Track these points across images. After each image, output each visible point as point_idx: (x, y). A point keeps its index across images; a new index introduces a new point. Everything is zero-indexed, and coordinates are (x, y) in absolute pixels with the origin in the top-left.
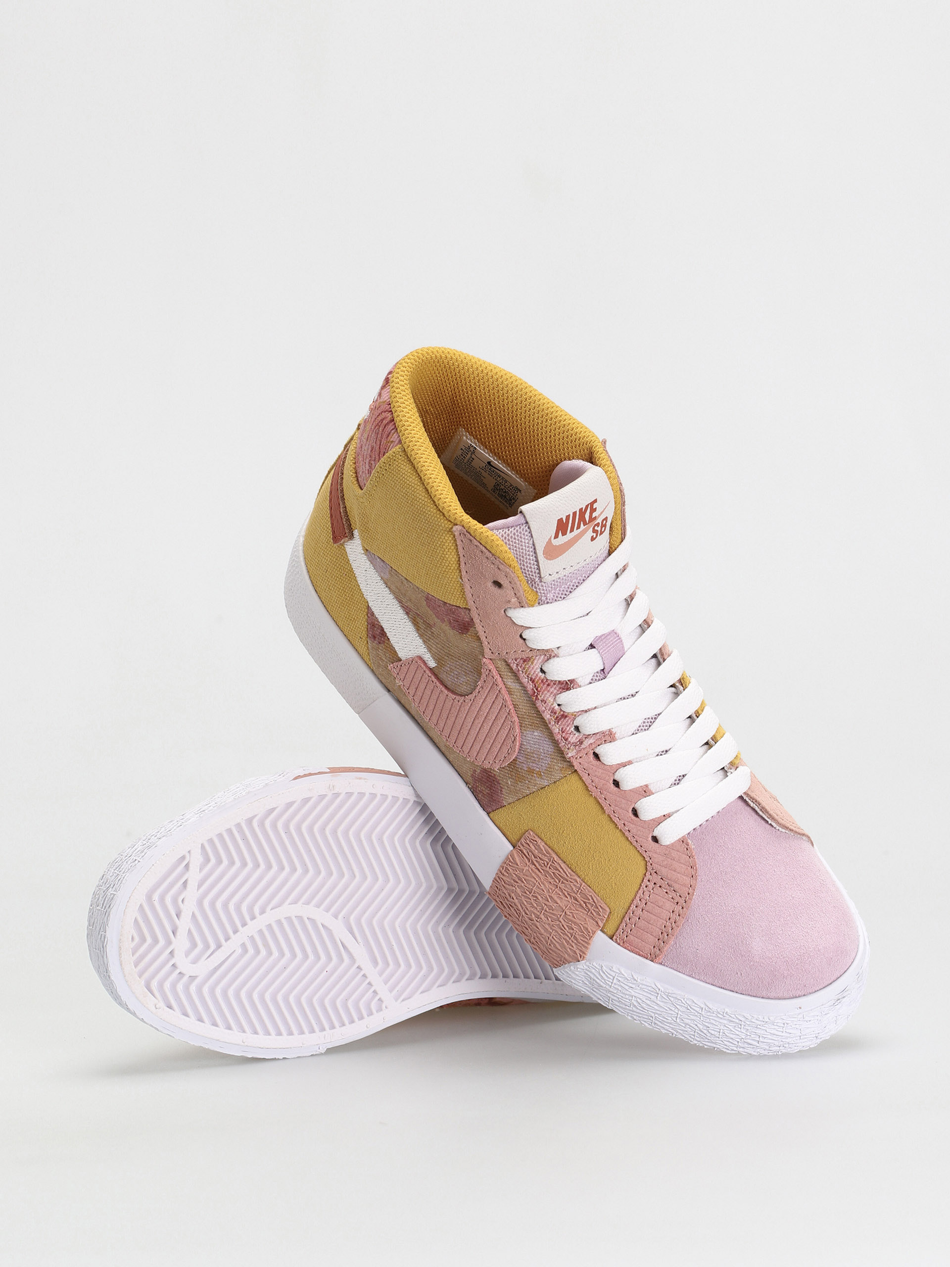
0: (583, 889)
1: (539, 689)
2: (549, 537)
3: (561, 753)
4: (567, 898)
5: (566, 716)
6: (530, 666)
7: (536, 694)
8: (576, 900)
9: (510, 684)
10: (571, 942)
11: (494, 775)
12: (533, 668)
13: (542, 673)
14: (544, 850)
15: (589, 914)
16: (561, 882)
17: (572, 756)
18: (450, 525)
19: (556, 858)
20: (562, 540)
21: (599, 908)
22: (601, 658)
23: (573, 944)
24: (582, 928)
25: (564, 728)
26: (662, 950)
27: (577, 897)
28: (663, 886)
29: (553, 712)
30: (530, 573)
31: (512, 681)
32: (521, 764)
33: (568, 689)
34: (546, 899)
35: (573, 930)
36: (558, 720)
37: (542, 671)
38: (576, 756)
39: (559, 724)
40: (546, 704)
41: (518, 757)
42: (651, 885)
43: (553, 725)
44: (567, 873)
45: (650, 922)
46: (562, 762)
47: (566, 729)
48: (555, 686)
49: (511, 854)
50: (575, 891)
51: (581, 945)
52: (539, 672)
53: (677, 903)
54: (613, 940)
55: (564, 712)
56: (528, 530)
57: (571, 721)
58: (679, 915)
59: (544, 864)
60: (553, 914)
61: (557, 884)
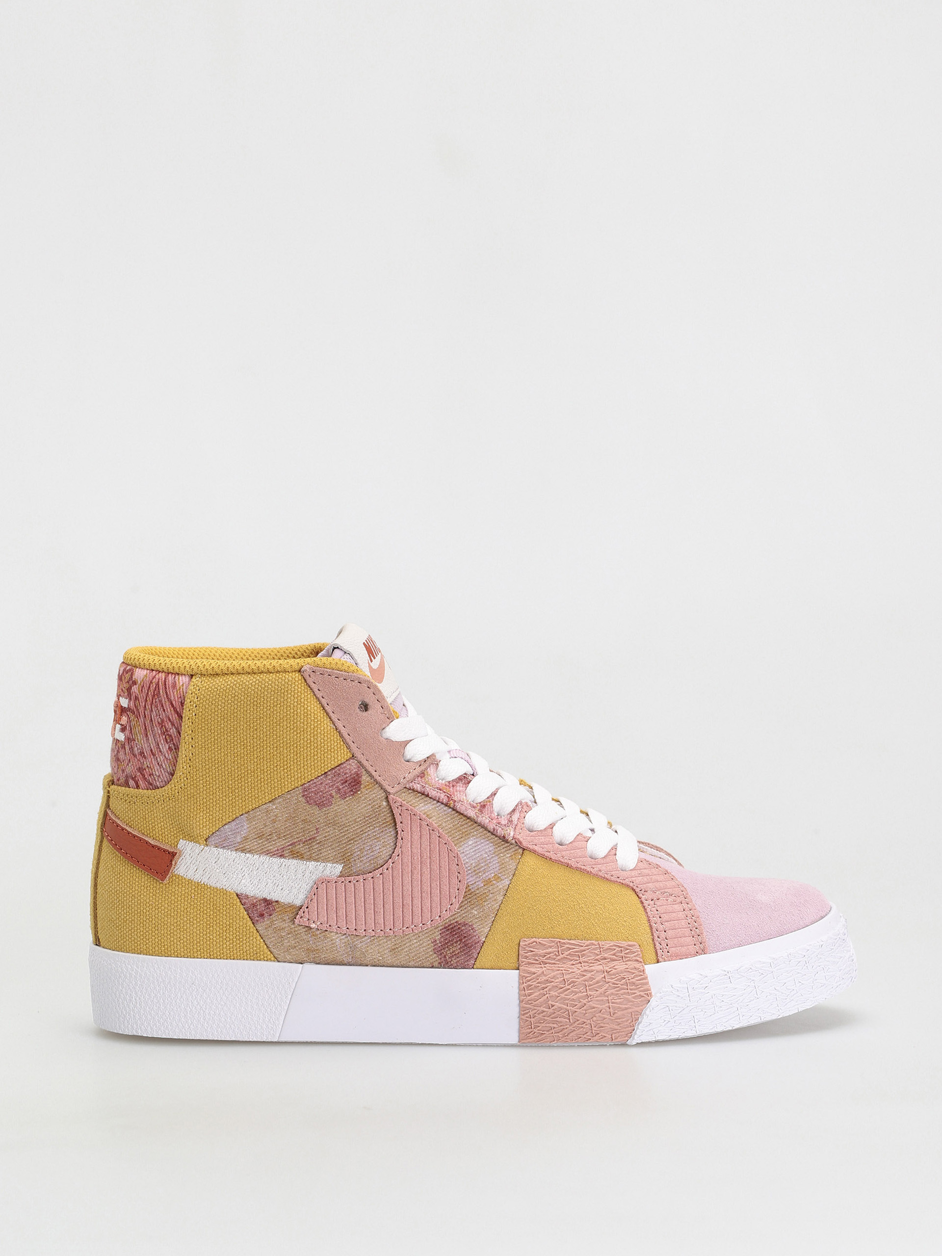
0: (603, 946)
1: (449, 793)
3: (503, 840)
4: (596, 963)
5: (484, 806)
6: (429, 779)
7: (450, 799)
8: (605, 959)
10: (630, 991)
11: (456, 922)
12: (433, 779)
14: (546, 944)
15: (624, 960)
16: (580, 957)
17: (513, 836)
18: (295, 675)
19: (561, 941)
20: (375, 664)
21: (628, 948)
23: (634, 991)
24: (630, 971)
25: (490, 817)
26: (703, 942)
27: (604, 956)
28: (659, 897)
29: (473, 808)
32: (475, 885)
33: (468, 782)
34: (581, 976)
35: (624, 979)
36: (481, 812)
37: (443, 778)
39: (484, 814)
40: (464, 804)
42: (650, 903)
43: (480, 819)
44: (580, 944)
45: (676, 928)
46: (509, 848)
47: (492, 817)
48: (458, 784)
49: (521, 977)
50: (598, 953)
51: (641, 986)
52: (439, 780)
53: (681, 902)
54: (660, 962)
55: (480, 803)
57: (491, 809)
58: (691, 910)
59: (555, 954)
60: (598, 982)
61: (579, 961)
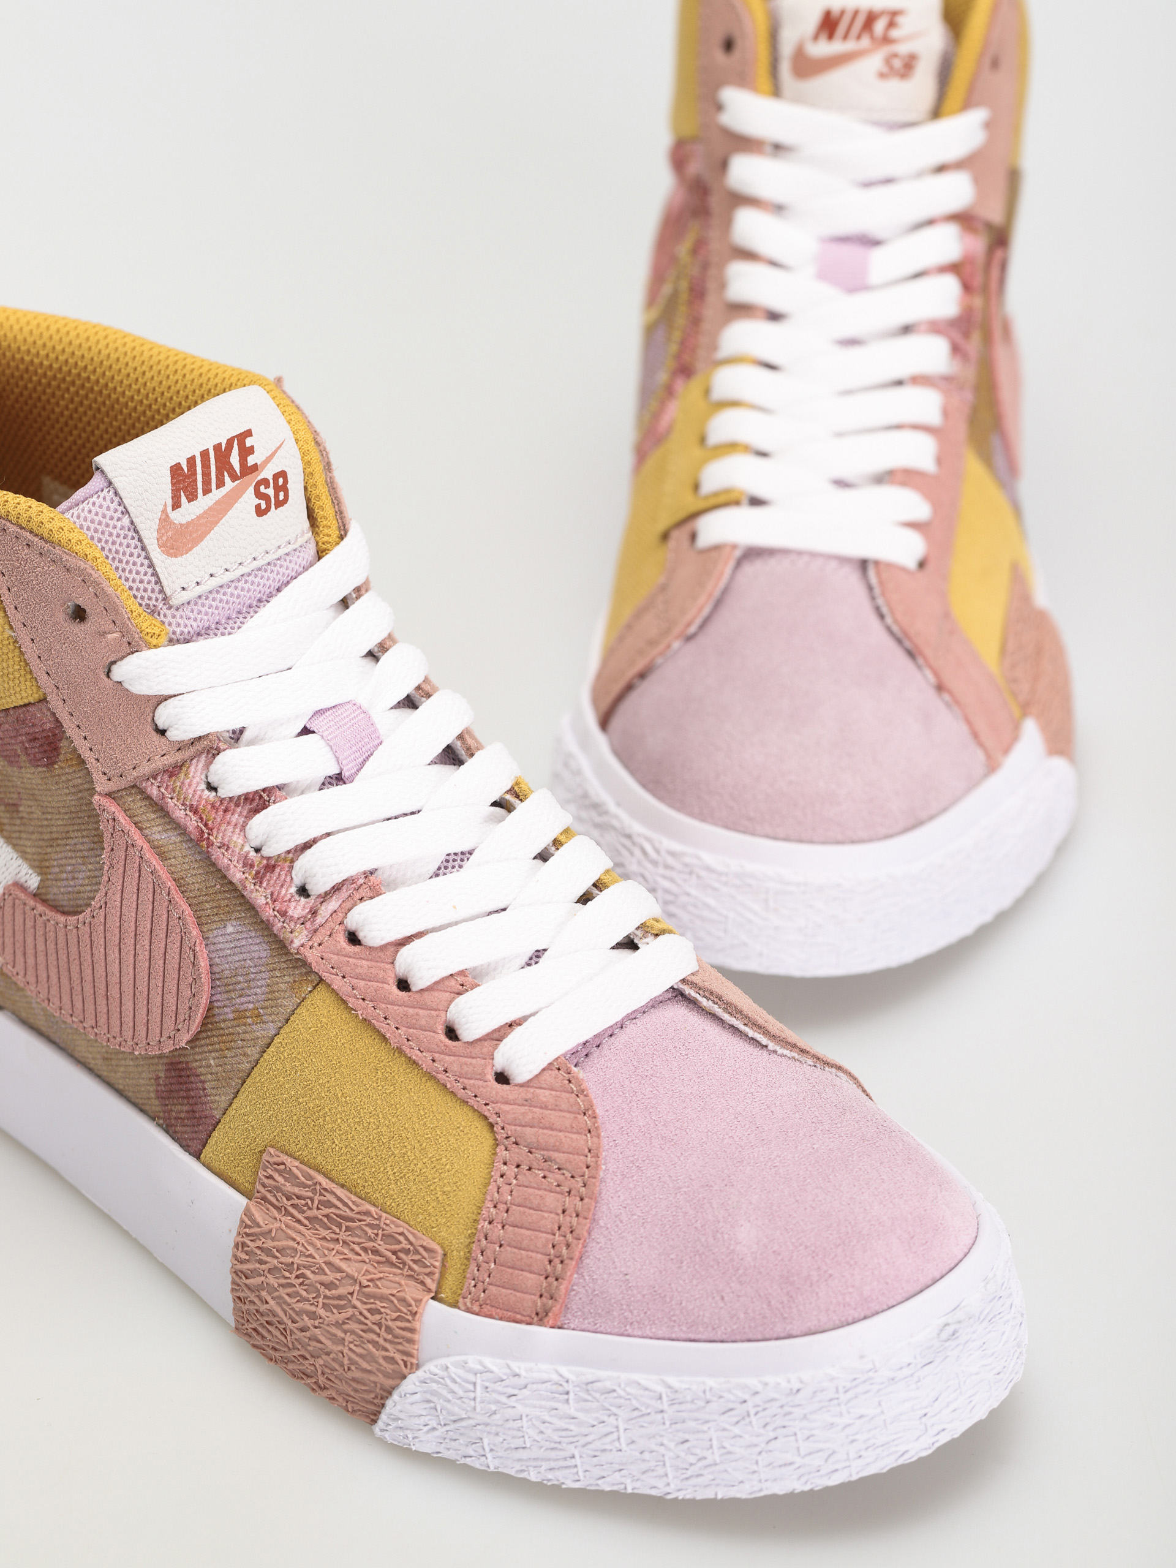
0: (384, 1226)
1: (210, 823)
2: (161, 508)
3: (281, 946)
4: (360, 1255)
5: (274, 867)
6: (183, 783)
7: (206, 836)
8: (376, 1252)
9: (157, 836)
10: (381, 1341)
11: (186, 1062)
12: (190, 785)
13: (210, 791)
14: (300, 1175)
15: (403, 1271)
16: (344, 1228)
17: (302, 945)
19: (325, 1182)
20: (189, 511)
21: (421, 1250)
22: (328, 749)
23: (387, 1345)
24: (396, 1301)
25: (276, 893)
26: (556, 1296)
27: (378, 1247)
28: (535, 1165)
29: (248, 864)
30: (144, 594)
31: (160, 828)
32: (221, 1010)
33: (265, 806)
34: (321, 1271)
35: (381, 1313)
36: (259, 878)
37: (211, 788)
38: (310, 943)
39: (264, 885)
40: (230, 851)
41: (214, 998)
42: (509, 1171)
43: (252, 892)
44: (350, 1204)
45: (523, 1247)
46: (290, 971)
47: (279, 893)
48: (239, 810)
49: (247, 1212)
50: (373, 1236)
51: (401, 1340)
52: (203, 790)
53: (569, 1192)
54: (459, 1308)
55: (267, 858)
56: (117, 499)
57: (286, 875)
58: (577, 1216)
59: (307, 1203)
60: (340, 1298)
61: (337, 1236)
